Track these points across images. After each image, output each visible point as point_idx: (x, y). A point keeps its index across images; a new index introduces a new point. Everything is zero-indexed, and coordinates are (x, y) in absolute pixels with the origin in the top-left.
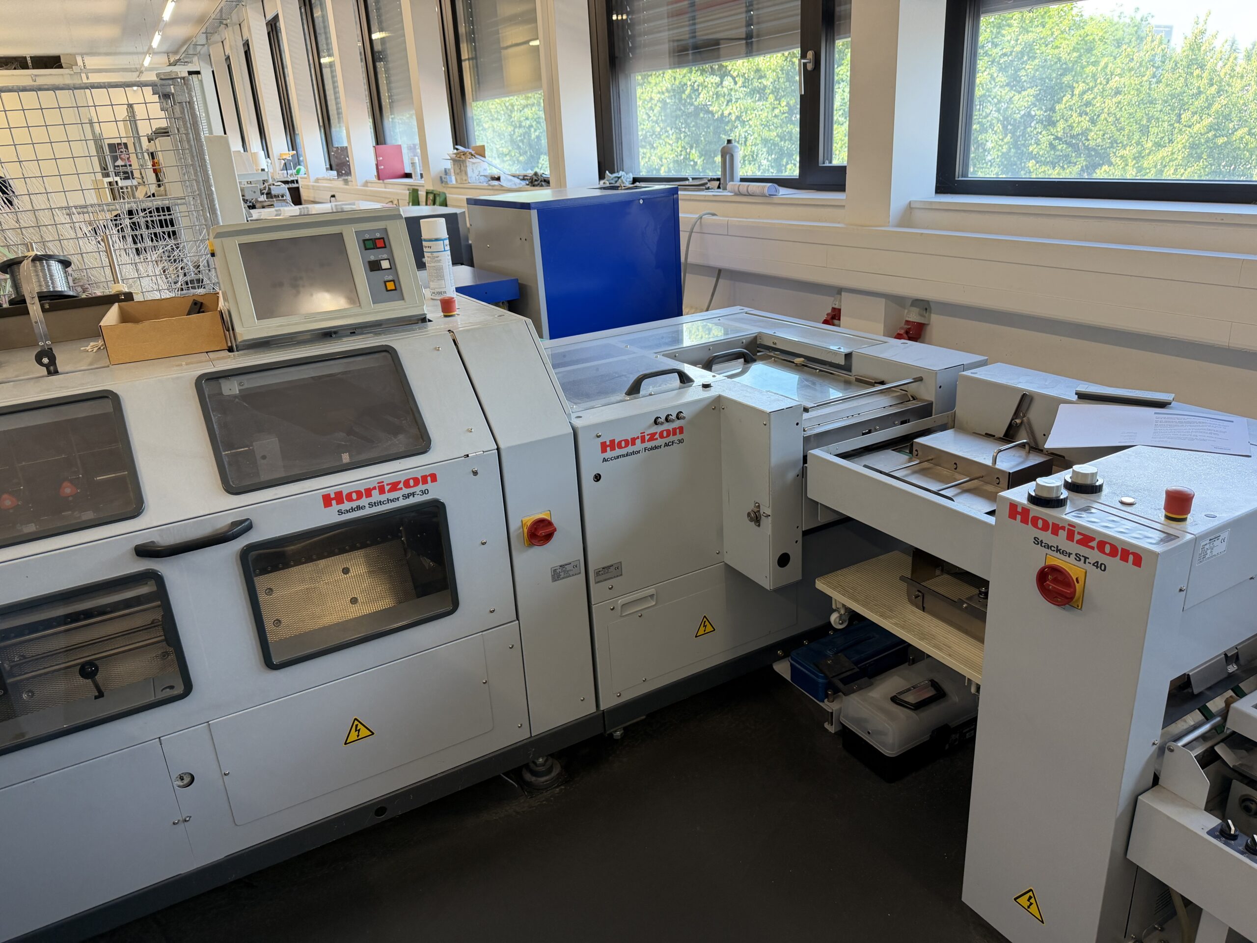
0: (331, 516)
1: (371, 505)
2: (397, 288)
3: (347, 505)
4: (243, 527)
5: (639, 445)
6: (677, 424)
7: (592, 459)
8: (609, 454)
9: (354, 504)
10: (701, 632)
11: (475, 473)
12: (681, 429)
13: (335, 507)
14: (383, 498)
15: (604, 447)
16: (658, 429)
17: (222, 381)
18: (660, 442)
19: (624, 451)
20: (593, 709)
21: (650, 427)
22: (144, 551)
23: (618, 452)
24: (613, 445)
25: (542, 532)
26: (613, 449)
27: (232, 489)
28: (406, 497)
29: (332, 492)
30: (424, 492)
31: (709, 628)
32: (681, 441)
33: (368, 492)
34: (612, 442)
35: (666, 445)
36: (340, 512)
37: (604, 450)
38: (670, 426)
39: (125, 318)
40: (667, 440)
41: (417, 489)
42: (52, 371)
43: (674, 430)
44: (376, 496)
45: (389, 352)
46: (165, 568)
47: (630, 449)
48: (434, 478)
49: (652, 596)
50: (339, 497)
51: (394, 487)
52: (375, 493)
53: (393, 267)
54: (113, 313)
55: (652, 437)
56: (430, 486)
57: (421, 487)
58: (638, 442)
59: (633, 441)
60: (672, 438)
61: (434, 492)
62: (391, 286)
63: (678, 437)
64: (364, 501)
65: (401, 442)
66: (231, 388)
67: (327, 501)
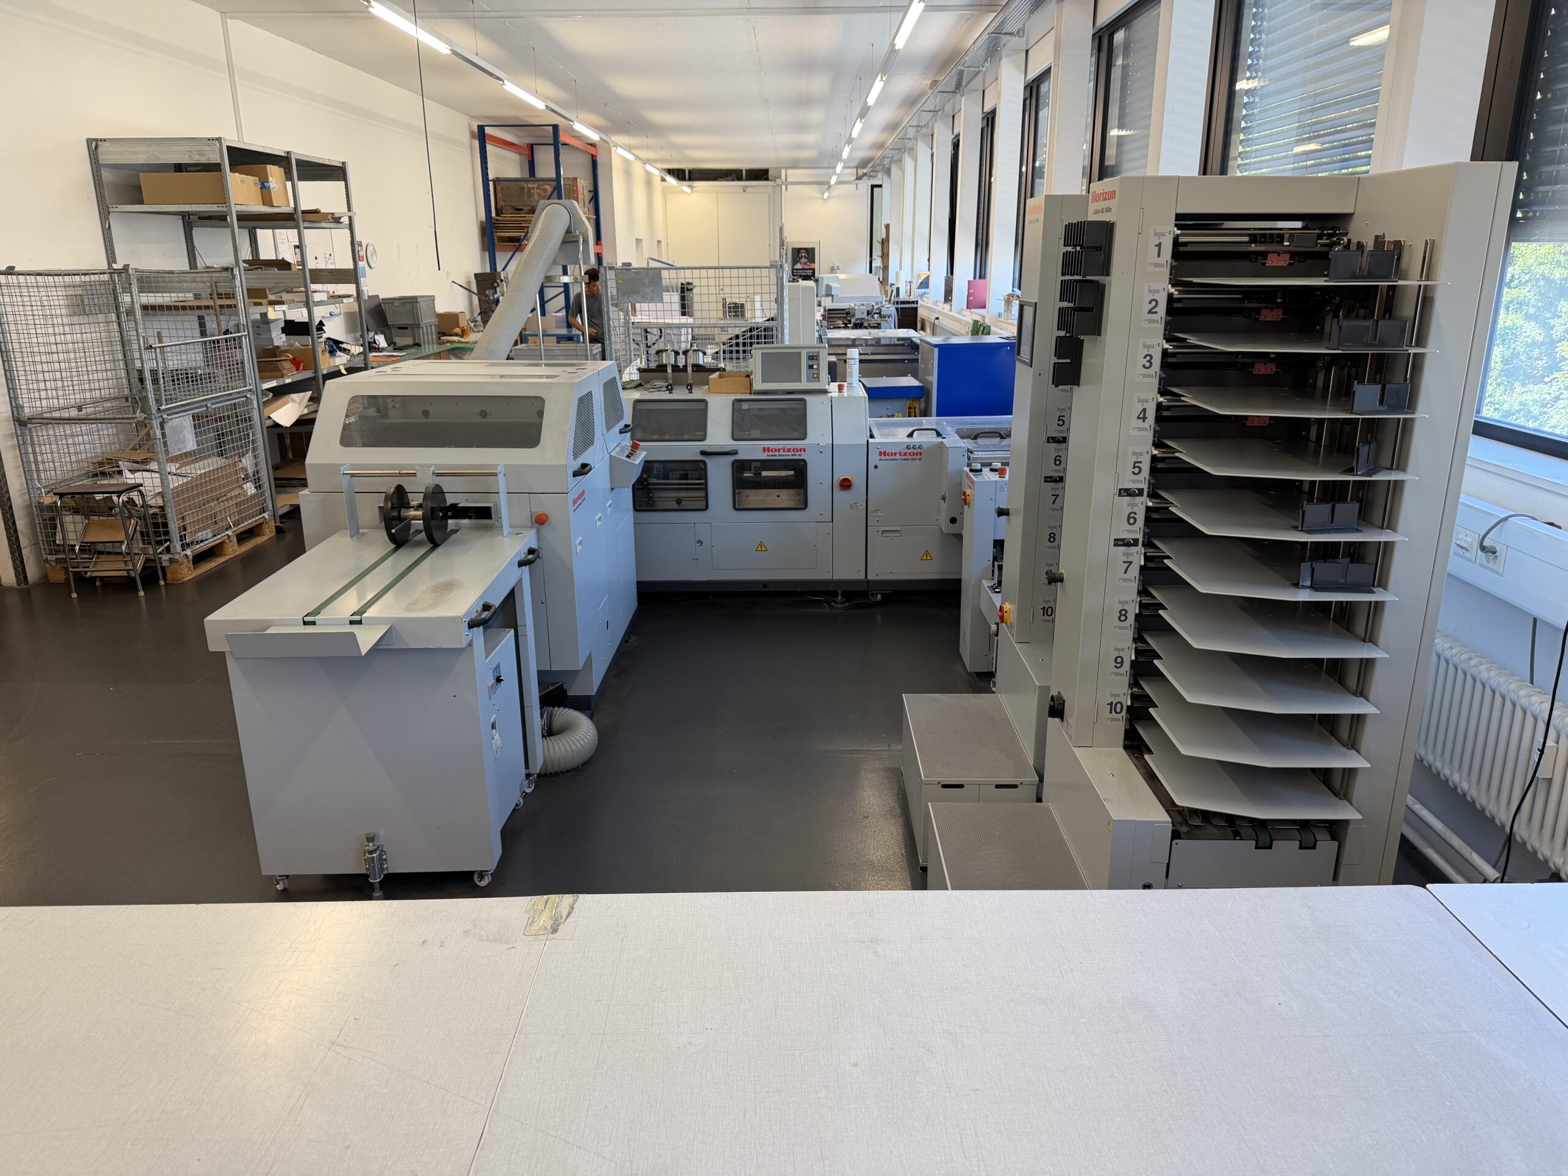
0: (764, 456)
1: (780, 455)
2: (818, 377)
3: (771, 453)
4: (735, 453)
5: (898, 456)
6: (919, 451)
7: (874, 459)
8: (883, 457)
9: (773, 454)
10: (924, 558)
11: (821, 452)
12: (921, 454)
13: (766, 453)
14: (784, 454)
15: (880, 454)
16: (909, 451)
17: (743, 403)
18: (910, 457)
19: (890, 458)
20: (863, 577)
21: (904, 449)
22: (703, 453)
23: (887, 457)
24: (885, 454)
25: (845, 484)
26: (885, 455)
27: (734, 439)
28: (793, 455)
29: (766, 446)
30: (800, 455)
31: (929, 558)
32: (920, 459)
33: (779, 450)
34: (885, 452)
35: (912, 459)
36: (768, 455)
37: (880, 455)
38: (915, 451)
39: (720, 377)
40: (913, 457)
41: (798, 453)
42: (690, 392)
43: (917, 453)
44: (781, 452)
45: (804, 400)
46: (708, 460)
47: (893, 457)
48: (804, 450)
49: (898, 531)
50: (768, 450)
51: (789, 450)
52: (782, 451)
53: (818, 368)
54: (716, 375)
55: (905, 454)
56: (802, 453)
57: (799, 453)
58: (898, 455)
59: (895, 454)
60: (915, 457)
61: (804, 456)
62: (815, 376)
63: (919, 457)
64: (777, 453)
65: (796, 435)
66: (745, 406)
67: (764, 450)
